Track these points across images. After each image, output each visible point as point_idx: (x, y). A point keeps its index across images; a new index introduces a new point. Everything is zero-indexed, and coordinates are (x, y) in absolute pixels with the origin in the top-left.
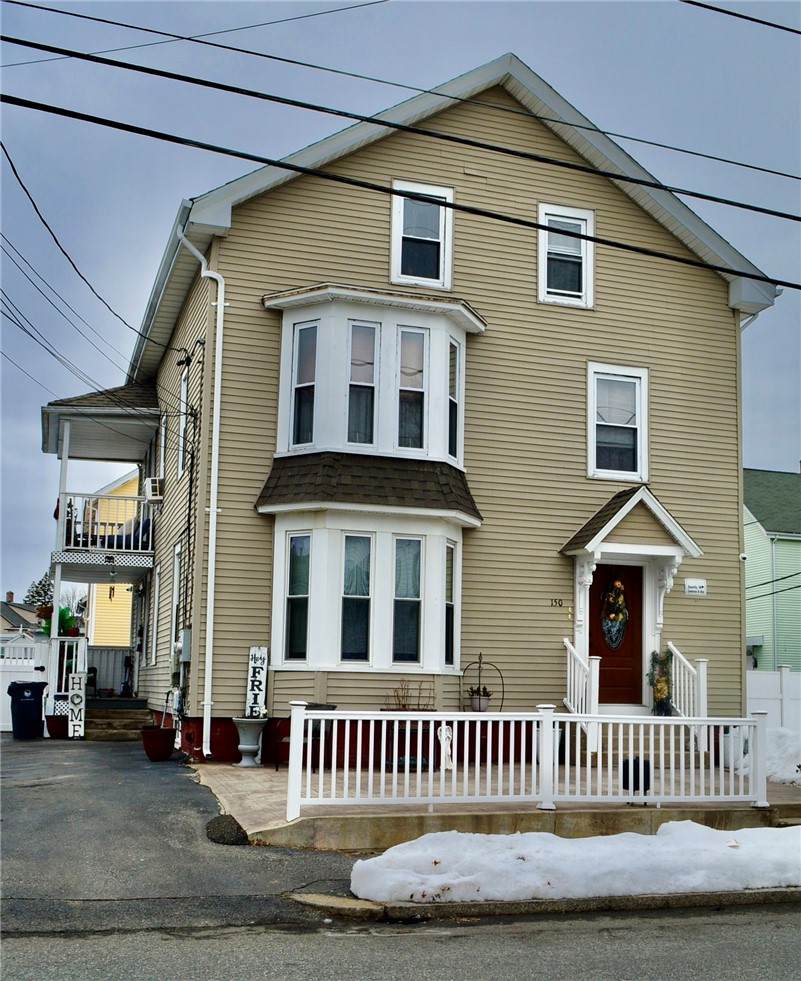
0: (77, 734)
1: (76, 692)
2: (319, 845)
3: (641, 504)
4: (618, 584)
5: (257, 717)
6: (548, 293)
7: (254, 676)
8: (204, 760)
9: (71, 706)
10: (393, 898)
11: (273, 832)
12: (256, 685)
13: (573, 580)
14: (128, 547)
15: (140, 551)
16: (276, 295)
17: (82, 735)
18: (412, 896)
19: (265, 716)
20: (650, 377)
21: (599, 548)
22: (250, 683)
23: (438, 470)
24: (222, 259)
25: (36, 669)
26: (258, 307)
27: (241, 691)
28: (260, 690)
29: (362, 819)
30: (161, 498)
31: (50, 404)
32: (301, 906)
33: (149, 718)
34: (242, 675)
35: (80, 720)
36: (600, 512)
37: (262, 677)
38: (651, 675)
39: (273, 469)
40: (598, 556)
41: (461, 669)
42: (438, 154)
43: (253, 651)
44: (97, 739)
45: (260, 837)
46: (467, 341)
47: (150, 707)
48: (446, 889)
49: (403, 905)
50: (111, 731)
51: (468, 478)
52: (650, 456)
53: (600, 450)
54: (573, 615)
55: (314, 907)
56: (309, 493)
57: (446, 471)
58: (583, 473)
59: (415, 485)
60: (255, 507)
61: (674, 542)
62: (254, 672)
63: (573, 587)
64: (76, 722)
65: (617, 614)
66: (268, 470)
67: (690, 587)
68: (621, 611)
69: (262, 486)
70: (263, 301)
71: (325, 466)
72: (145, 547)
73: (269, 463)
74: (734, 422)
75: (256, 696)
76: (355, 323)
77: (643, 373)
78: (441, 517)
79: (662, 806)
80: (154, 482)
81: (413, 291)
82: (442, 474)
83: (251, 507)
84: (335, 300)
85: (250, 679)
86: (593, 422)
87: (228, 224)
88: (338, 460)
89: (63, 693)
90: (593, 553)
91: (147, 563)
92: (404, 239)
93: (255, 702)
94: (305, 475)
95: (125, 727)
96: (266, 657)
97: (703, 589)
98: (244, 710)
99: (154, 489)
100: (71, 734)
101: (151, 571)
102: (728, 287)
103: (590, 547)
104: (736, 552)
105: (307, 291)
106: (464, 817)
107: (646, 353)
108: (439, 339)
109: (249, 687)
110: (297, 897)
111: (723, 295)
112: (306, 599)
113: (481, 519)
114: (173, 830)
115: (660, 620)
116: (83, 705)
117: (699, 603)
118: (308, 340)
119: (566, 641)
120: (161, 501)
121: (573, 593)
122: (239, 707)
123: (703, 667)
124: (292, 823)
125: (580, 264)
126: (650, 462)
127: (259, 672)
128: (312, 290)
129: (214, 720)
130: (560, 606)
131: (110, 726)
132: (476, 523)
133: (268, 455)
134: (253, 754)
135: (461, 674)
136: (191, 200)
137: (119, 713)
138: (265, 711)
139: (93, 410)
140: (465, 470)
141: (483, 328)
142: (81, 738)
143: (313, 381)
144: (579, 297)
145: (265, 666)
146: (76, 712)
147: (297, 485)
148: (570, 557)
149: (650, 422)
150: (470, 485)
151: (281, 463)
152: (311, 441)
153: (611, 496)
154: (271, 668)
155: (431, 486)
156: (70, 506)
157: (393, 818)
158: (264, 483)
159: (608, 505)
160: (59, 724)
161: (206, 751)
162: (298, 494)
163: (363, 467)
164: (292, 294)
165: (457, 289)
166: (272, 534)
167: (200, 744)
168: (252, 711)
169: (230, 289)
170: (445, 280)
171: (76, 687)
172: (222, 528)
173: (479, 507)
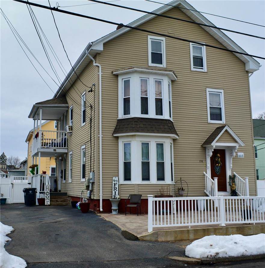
0: (48, 204)
1: (47, 191)
2: (159, 240)
3: (226, 131)
4: (219, 155)
5: (116, 199)
6: (194, 68)
7: (114, 186)
8: (100, 212)
9: (46, 195)
10: (201, 257)
11: (146, 236)
12: (115, 189)
13: (206, 154)
14: (60, 146)
15: (63, 147)
16: (117, 70)
17: (49, 204)
18: (208, 256)
19: (119, 198)
20: (224, 92)
21: (215, 144)
22: (113, 188)
23: (168, 122)
24: (100, 60)
25: (28, 184)
26: (111, 74)
27: (111, 191)
28: (116, 190)
29: (171, 231)
30: (72, 131)
31: (36, 104)
32: (174, 261)
33: (68, 198)
34: (111, 186)
35: (49, 200)
36: (212, 133)
37: (117, 186)
38: (230, 183)
39: (117, 123)
40: (214, 147)
41: (175, 182)
42: (160, 27)
43: (114, 178)
44: (54, 205)
45: (142, 238)
46: (172, 83)
47: (68, 195)
48: (217, 254)
49: (205, 259)
50: (58, 203)
51: (174, 124)
52: (226, 116)
53: (211, 115)
54: (206, 165)
55: (178, 261)
56: (131, 130)
57: (170, 122)
58: (207, 122)
59: (161, 127)
60: (113, 134)
61: (236, 142)
62: (114, 185)
63: (206, 156)
64: (48, 200)
65: (218, 164)
66: (116, 123)
67: (239, 155)
68: (220, 163)
69: (114, 128)
70: (112, 72)
71: (135, 122)
72: (65, 146)
73: (116, 121)
74: (249, 105)
75: (115, 192)
76: (141, 78)
77: (222, 91)
78: (169, 136)
79: (255, 224)
80: (69, 126)
81: (155, 68)
82: (169, 123)
83: (111, 134)
84: (136, 72)
85: (113, 187)
86: (209, 106)
87: (102, 50)
88: (138, 120)
89: (42, 191)
90: (213, 146)
91: (66, 151)
92: (152, 53)
93: (115, 194)
94: (129, 124)
95: (61, 201)
96: (118, 180)
97: (243, 156)
98: (112, 197)
99: (69, 129)
100: (46, 204)
101: (67, 154)
102: (245, 65)
103: (212, 144)
104: (252, 144)
105: (127, 69)
106: (200, 229)
107: (223, 85)
108: (166, 83)
109: (113, 189)
110: (171, 257)
111: (244, 67)
112: (130, 162)
113: (179, 136)
114: (113, 236)
115: (231, 165)
116: (49, 195)
117: (242, 160)
118: (127, 84)
119: (204, 173)
120: (71, 132)
121: (206, 158)
122: (110, 196)
123: (247, 180)
124: (151, 233)
125: (202, 59)
126: (226, 118)
127: (116, 185)
128: (129, 69)
129: (103, 200)
130: (202, 162)
131: (57, 201)
132: (177, 137)
133: (116, 119)
134: (115, 210)
135: (175, 184)
136: (92, 42)
137: (59, 197)
138: (119, 197)
139: (49, 105)
140: (173, 121)
141: (176, 79)
142: (49, 205)
143: (129, 96)
144: (202, 69)
145: (118, 183)
146: (47, 197)
147: (126, 128)
148: (204, 147)
149: (225, 106)
150: (175, 126)
151: (120, 121)
152: (130, 114)
153: (215, 128)
154: (119, 183)
155: (166, 127)
156: (42, 134)
157: (180, 230)
158: (115, 127)
159: (215, 131)
160: (42, 201)
161: (101, 210)
162: (127, 130)
163: (146, 122)
164: (122, 70)
165: (168, 67)
166: (118, 142)
167: (99, 207)
168: (114, 197)
169: (103, 69)
170: (164, 65)
171: (47, 189)
172: (103, 141)
173: (178, 133)
